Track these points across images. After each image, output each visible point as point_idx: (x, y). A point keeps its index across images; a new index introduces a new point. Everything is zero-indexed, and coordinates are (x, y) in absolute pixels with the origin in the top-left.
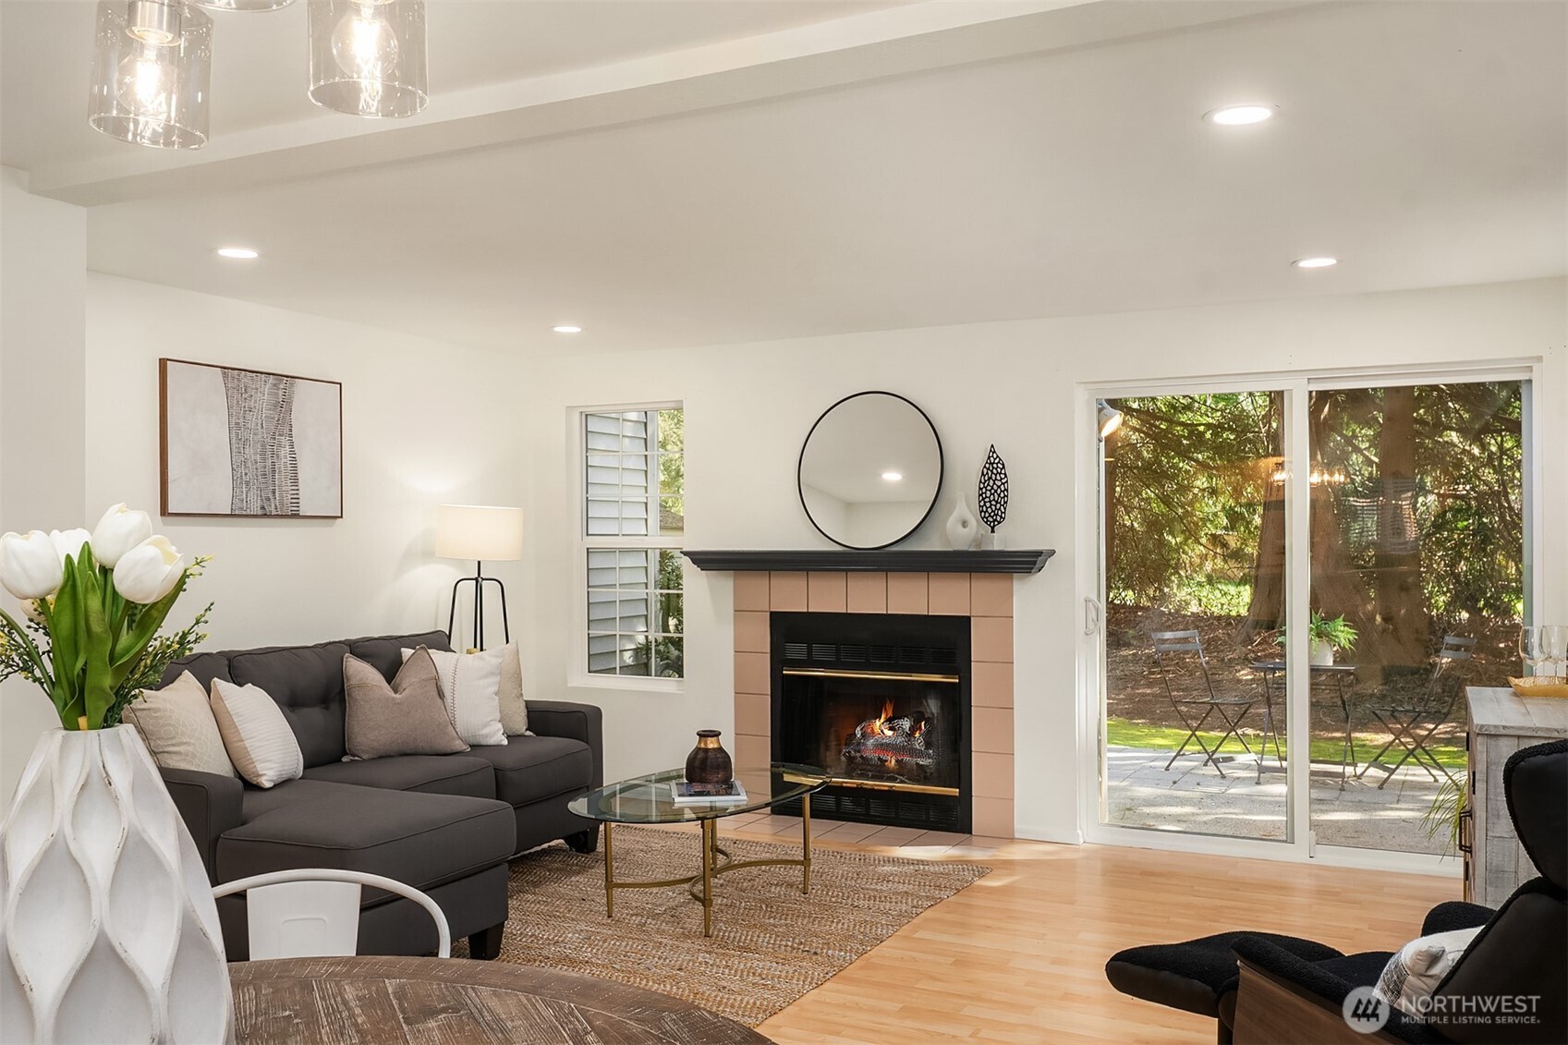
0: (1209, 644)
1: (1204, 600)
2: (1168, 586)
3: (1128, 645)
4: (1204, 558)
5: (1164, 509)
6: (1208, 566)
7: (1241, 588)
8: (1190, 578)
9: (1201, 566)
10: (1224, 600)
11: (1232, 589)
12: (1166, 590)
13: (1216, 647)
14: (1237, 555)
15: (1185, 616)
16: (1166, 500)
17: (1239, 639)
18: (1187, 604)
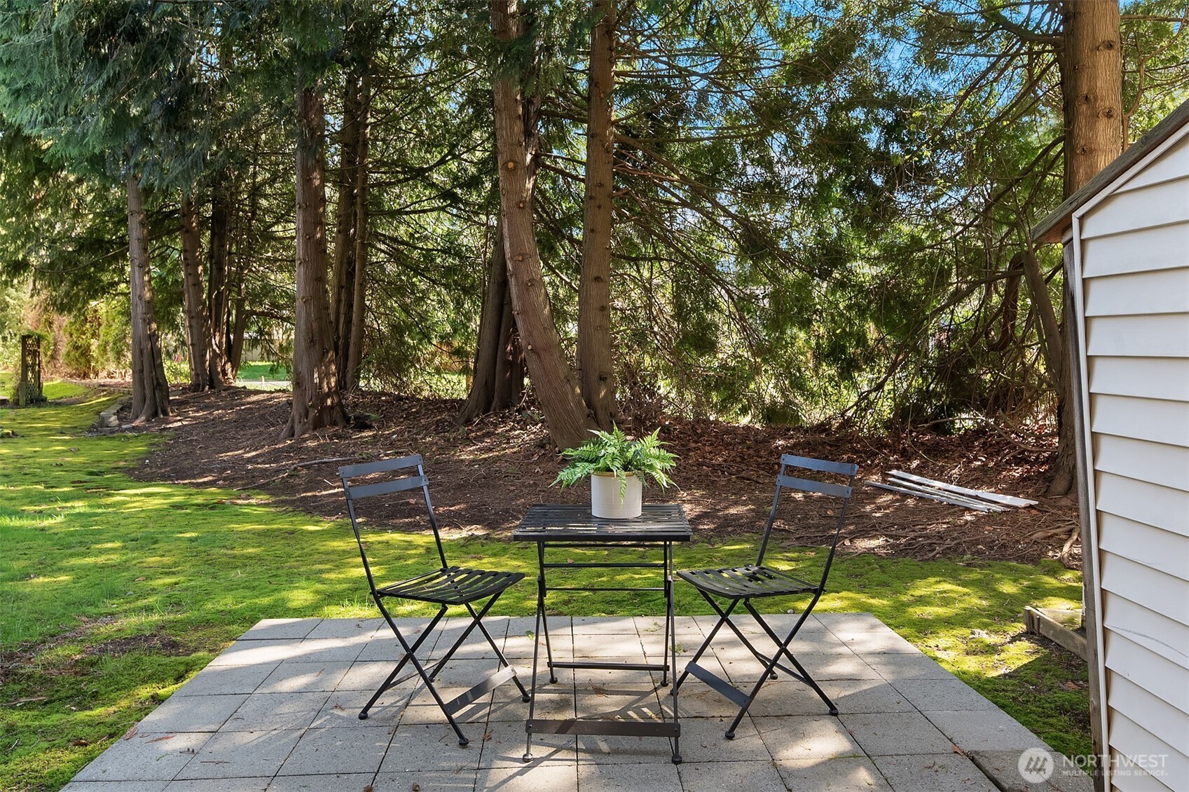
0: (438, 426)
1: (434, 386)
2: (405, 376)
3: (370, 427)
4: (434, 355)
5: (403, 315)
6: (437, 361)
7: (461, 377)
8: (423, 369)
9: (431, 360)
10: (448, 386)
11: (455, 378)
12: (405, 379)
13: (443, 428)
14: (459, 352)
15: (419, 400)
16: (405, 309)
17: (462, 420)
18: (422, 390)
